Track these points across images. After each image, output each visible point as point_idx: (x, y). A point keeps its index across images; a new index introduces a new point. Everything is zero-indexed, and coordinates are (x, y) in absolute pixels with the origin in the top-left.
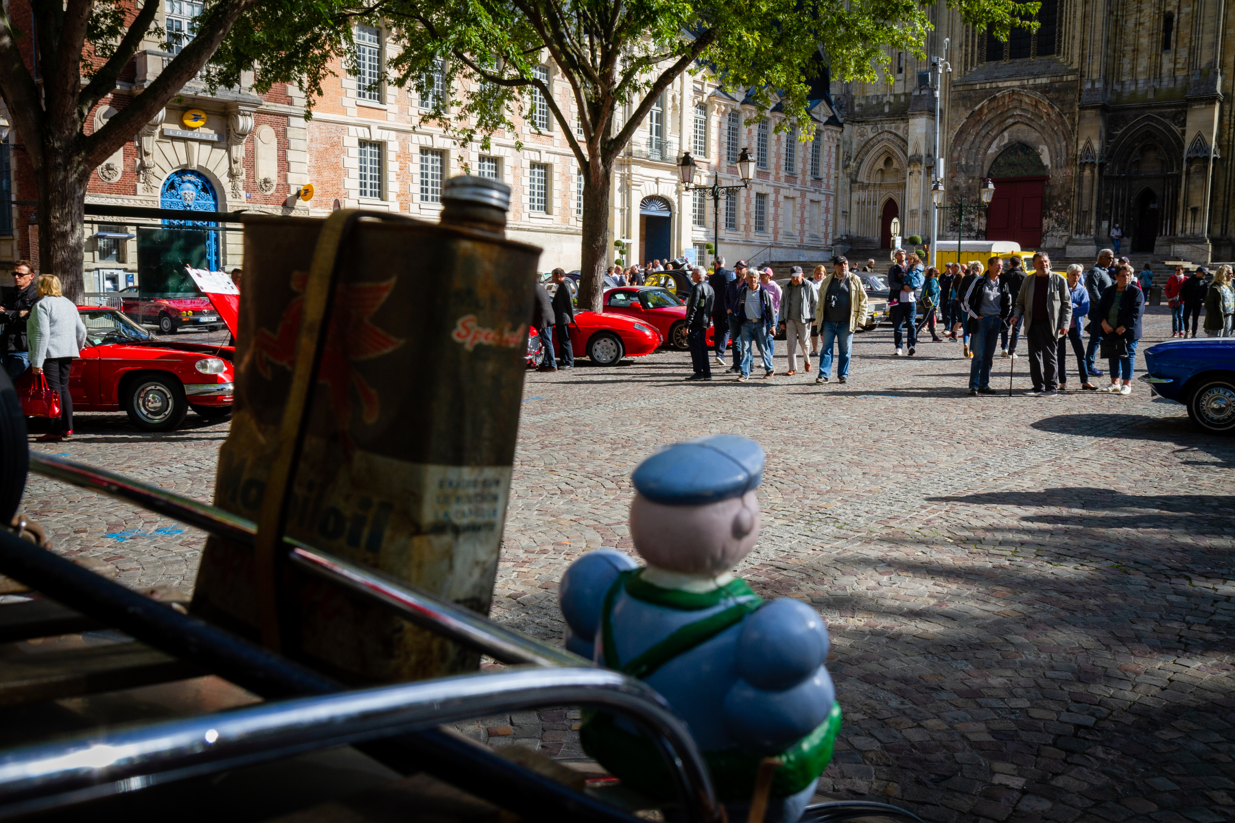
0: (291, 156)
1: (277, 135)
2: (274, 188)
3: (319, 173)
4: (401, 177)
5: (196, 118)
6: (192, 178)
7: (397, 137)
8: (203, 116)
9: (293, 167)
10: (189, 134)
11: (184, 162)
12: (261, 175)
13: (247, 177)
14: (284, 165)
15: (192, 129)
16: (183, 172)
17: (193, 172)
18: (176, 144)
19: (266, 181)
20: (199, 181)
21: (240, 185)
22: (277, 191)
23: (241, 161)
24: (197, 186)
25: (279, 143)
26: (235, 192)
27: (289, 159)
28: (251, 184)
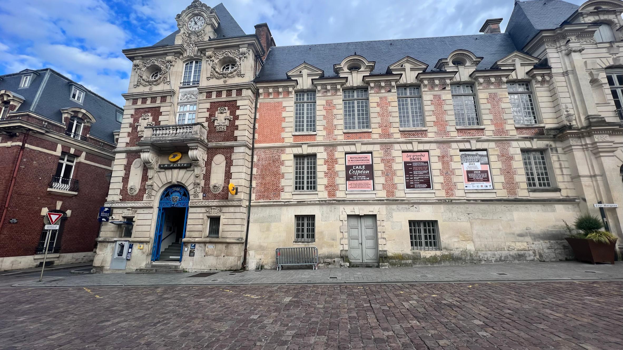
0: (233, 169)
1: (226, 159)
2: (221, 189)
3: (263, 178)
4: (329, 175)
5: (175, 156)
6: (177, 189)
7: (325, 150)
8: (179, 155)
9: (234, 176)
10: (172, 165)
11: (170, 181)
12: (213, 181)
13: (205, 185)
14: (228, 176)
16: (171, 186)
18: (167, 172)
19: (215, 186)
21: (200, 190)
22: (223, 191)
23: (202, 176)
24: (180, 193)
25: (226, 163)
26: (196, 195)
27: (231, 172)
28: (207, 189)
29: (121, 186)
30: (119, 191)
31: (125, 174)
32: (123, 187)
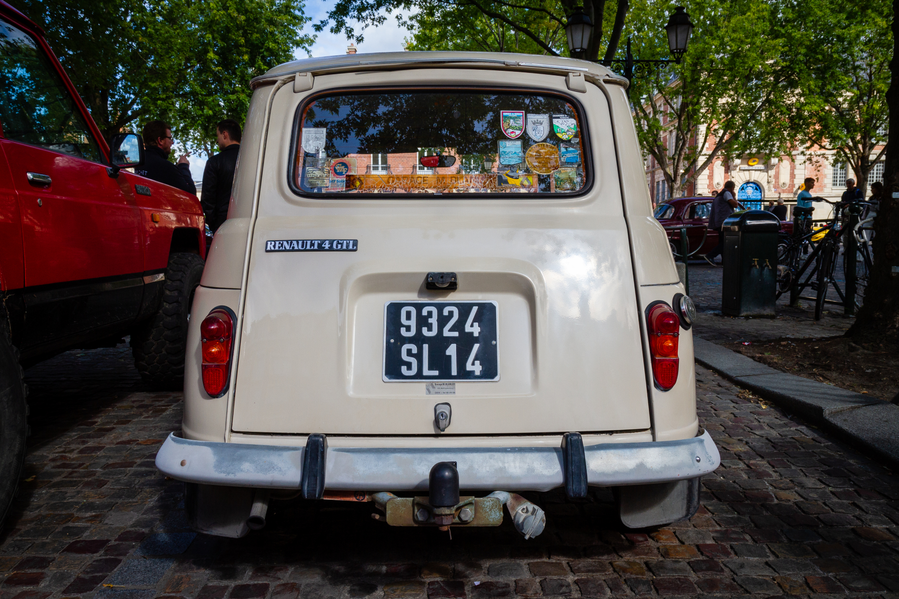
0: (796, 172)
1: (790, 164)
2: (788, 186)
5: (754, 161)
6: (751, 185)
8: (757, 160)
9: (797, 177)
10: (751, 168)
11: (748, 179)
12: (782, 181)
13: (775, 182)
14: (793, 176)
15: (752, 166)
16: (748, 183)
17: (752, 183)
18: (745, 172)
19: (784, 184)
20: (754, 186)
21: (772, 186)
22: (789, 187)
23: (773, 177)
24: (753, 188)
25: (791, 167)
26: (769, 190)
27: (795, 173)
28: (777, 185)
29: (707, 182)
30: (706, 187)
31: (710, 173)
32: (709, 183)
